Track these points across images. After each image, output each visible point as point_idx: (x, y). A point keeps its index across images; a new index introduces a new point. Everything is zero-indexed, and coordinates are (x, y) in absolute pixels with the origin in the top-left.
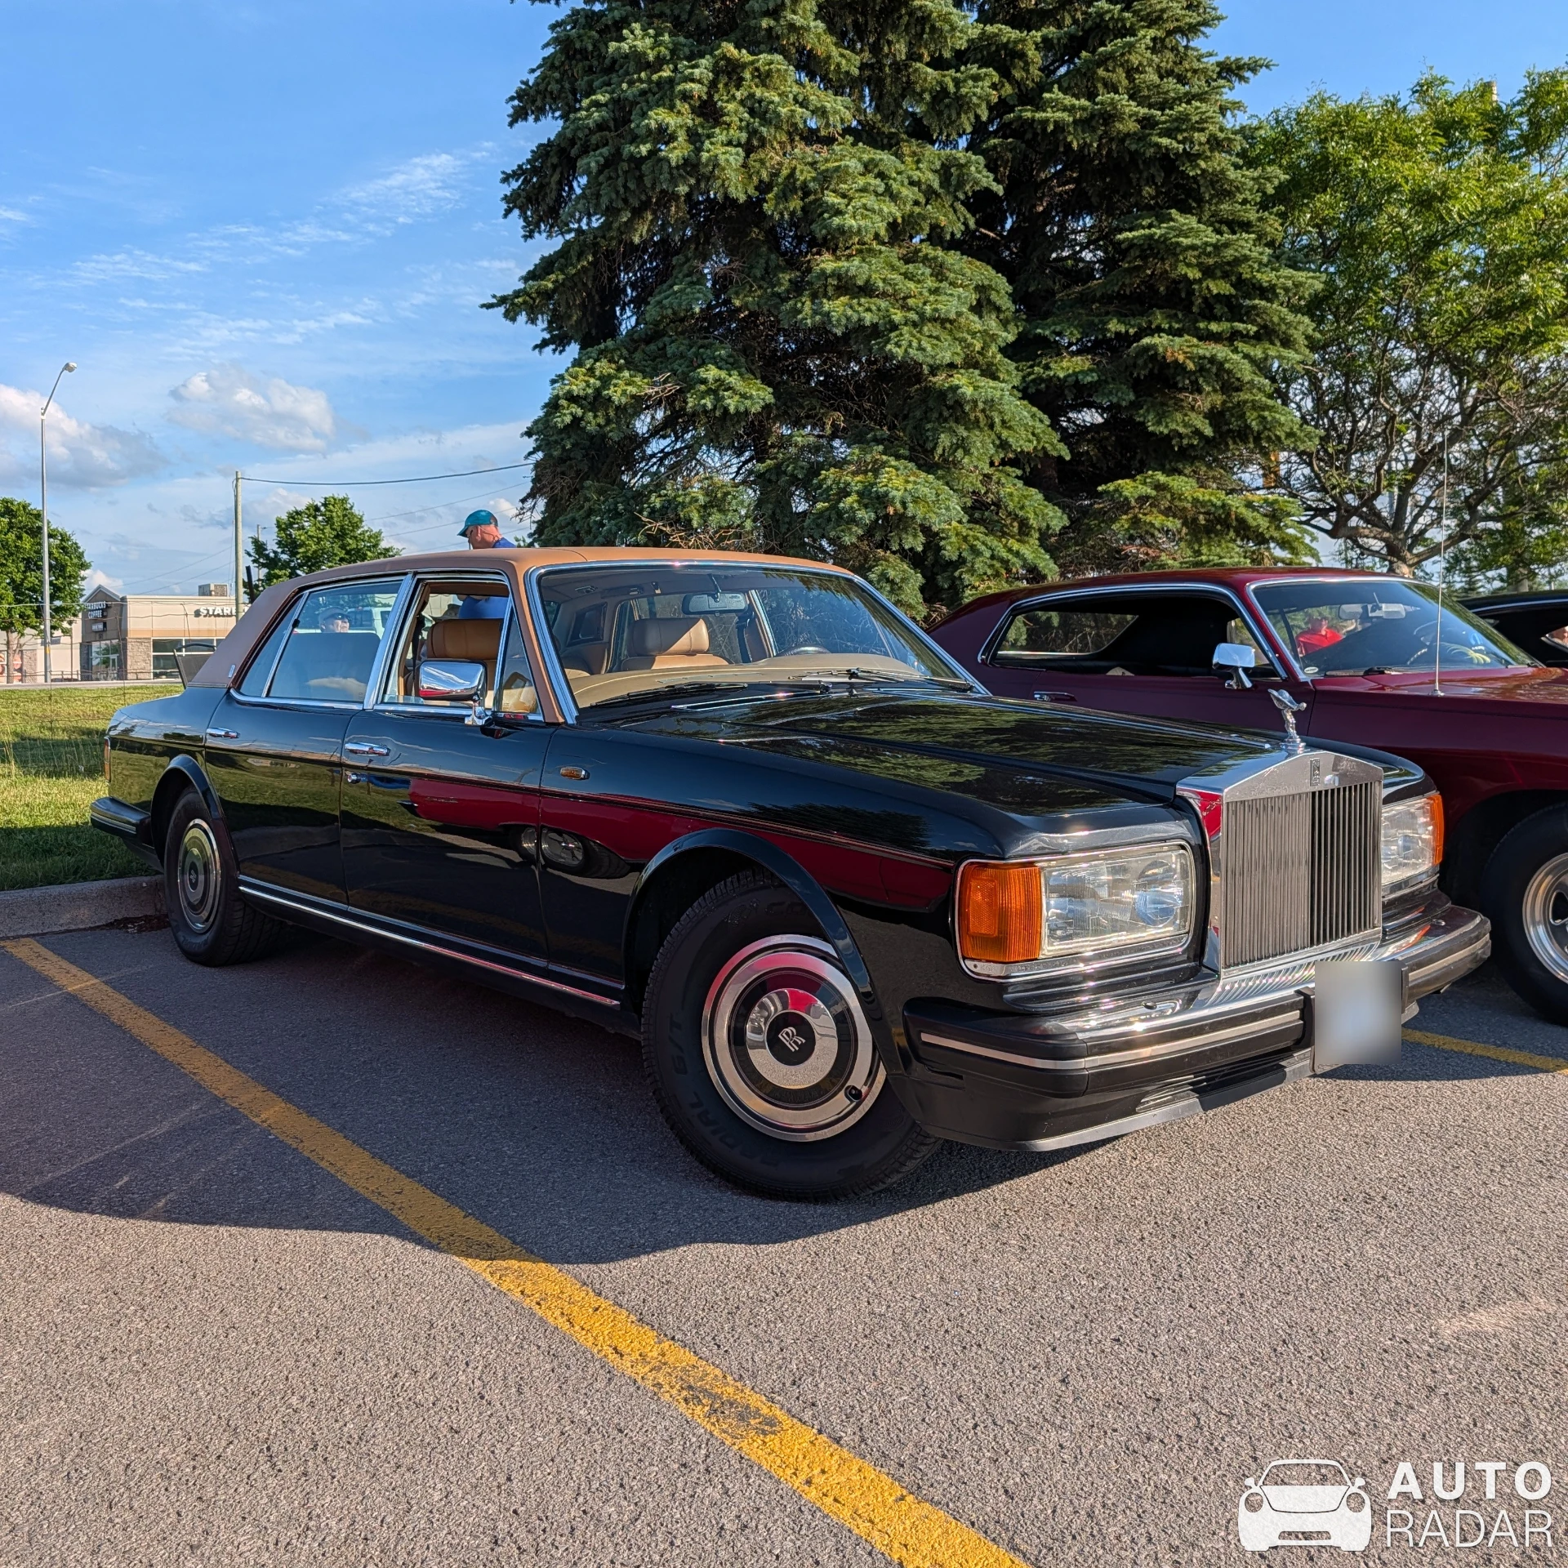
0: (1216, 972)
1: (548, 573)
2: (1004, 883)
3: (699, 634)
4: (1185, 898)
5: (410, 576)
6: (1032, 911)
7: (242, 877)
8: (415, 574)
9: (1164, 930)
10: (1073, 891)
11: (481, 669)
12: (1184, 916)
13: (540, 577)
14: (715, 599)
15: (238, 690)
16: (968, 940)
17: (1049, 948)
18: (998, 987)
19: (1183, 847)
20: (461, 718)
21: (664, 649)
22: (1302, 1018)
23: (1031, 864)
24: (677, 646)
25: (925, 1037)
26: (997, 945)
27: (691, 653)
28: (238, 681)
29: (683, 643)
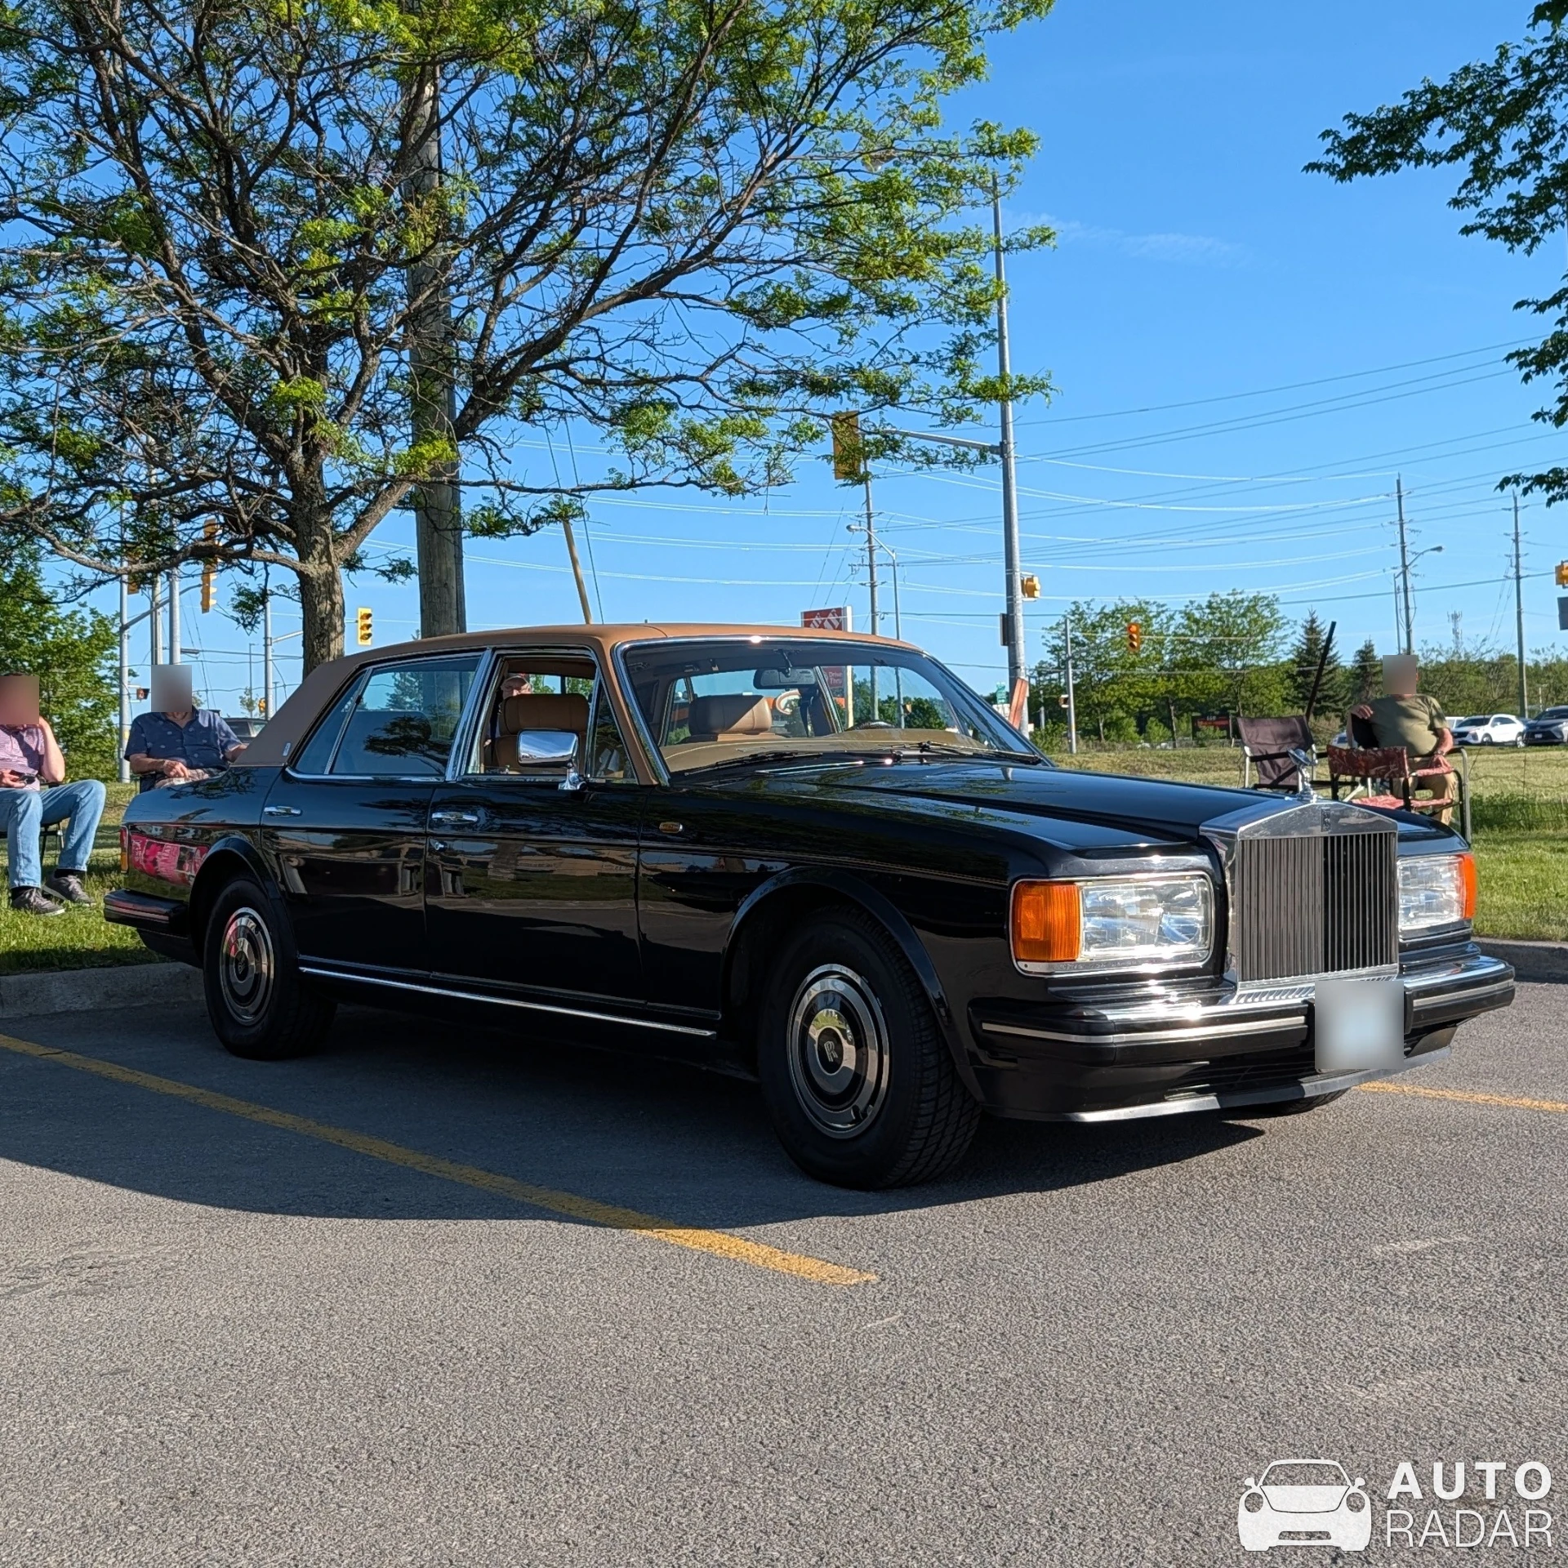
0: (1235, 984)
1: (632, 648)
2: (1048, 901)
3: (762, 712)
4: (1206, 920)
5: (488, 653)
6: (1072, 924)
7: (302, 957)
8: (494, 650)
9: (1186, 948)
10: (1107, 910)
11: (576, 738)
12: (1205, 935)
13: (625, 652)
14: (786, 674)
15: (294, 769)
16: (1020, 947)
17: (1086, 954)
18: (1044, 982)
19: (1203, 877)
20: (554, 785)
21: (726, 728)
22: (1306, 1023)
23: (1072, 883)
24: (737, 725)
25: (986, 1026)
26: (1043, 949)
27: (754, 731)
28: (293, 761)
29: (746, 720)
